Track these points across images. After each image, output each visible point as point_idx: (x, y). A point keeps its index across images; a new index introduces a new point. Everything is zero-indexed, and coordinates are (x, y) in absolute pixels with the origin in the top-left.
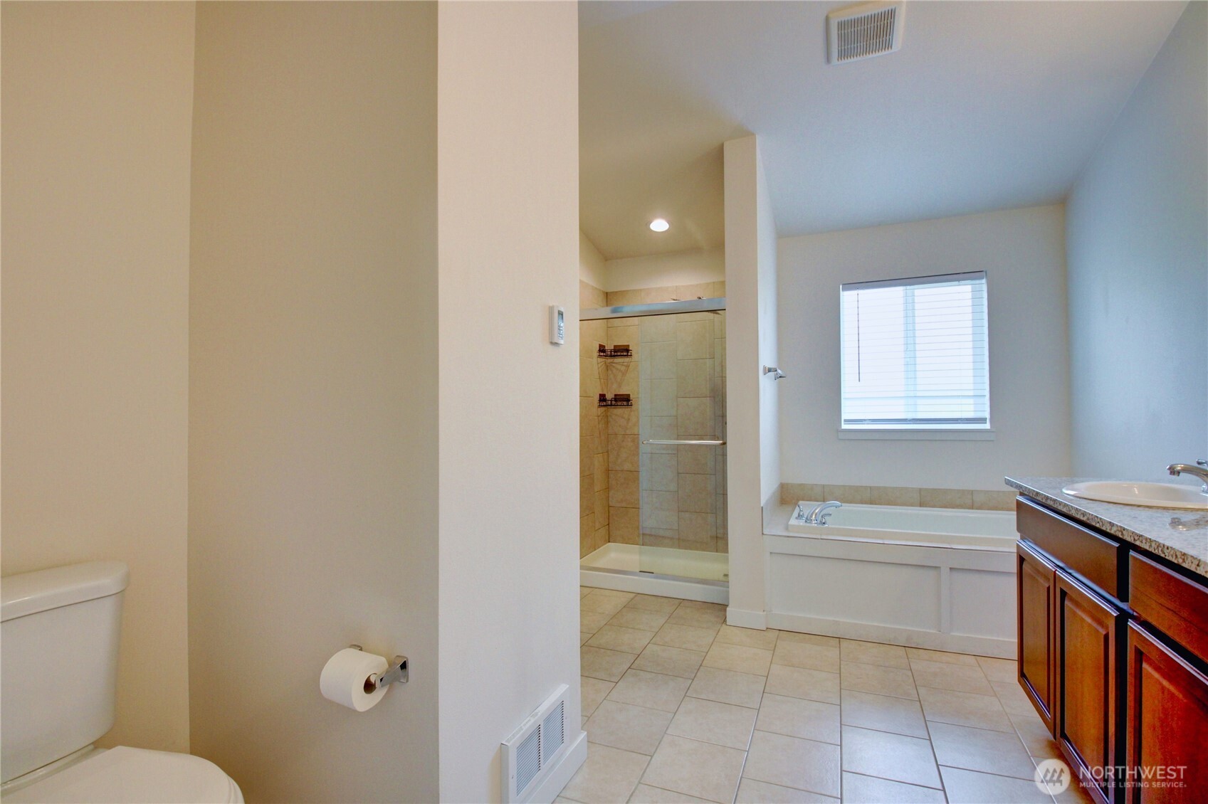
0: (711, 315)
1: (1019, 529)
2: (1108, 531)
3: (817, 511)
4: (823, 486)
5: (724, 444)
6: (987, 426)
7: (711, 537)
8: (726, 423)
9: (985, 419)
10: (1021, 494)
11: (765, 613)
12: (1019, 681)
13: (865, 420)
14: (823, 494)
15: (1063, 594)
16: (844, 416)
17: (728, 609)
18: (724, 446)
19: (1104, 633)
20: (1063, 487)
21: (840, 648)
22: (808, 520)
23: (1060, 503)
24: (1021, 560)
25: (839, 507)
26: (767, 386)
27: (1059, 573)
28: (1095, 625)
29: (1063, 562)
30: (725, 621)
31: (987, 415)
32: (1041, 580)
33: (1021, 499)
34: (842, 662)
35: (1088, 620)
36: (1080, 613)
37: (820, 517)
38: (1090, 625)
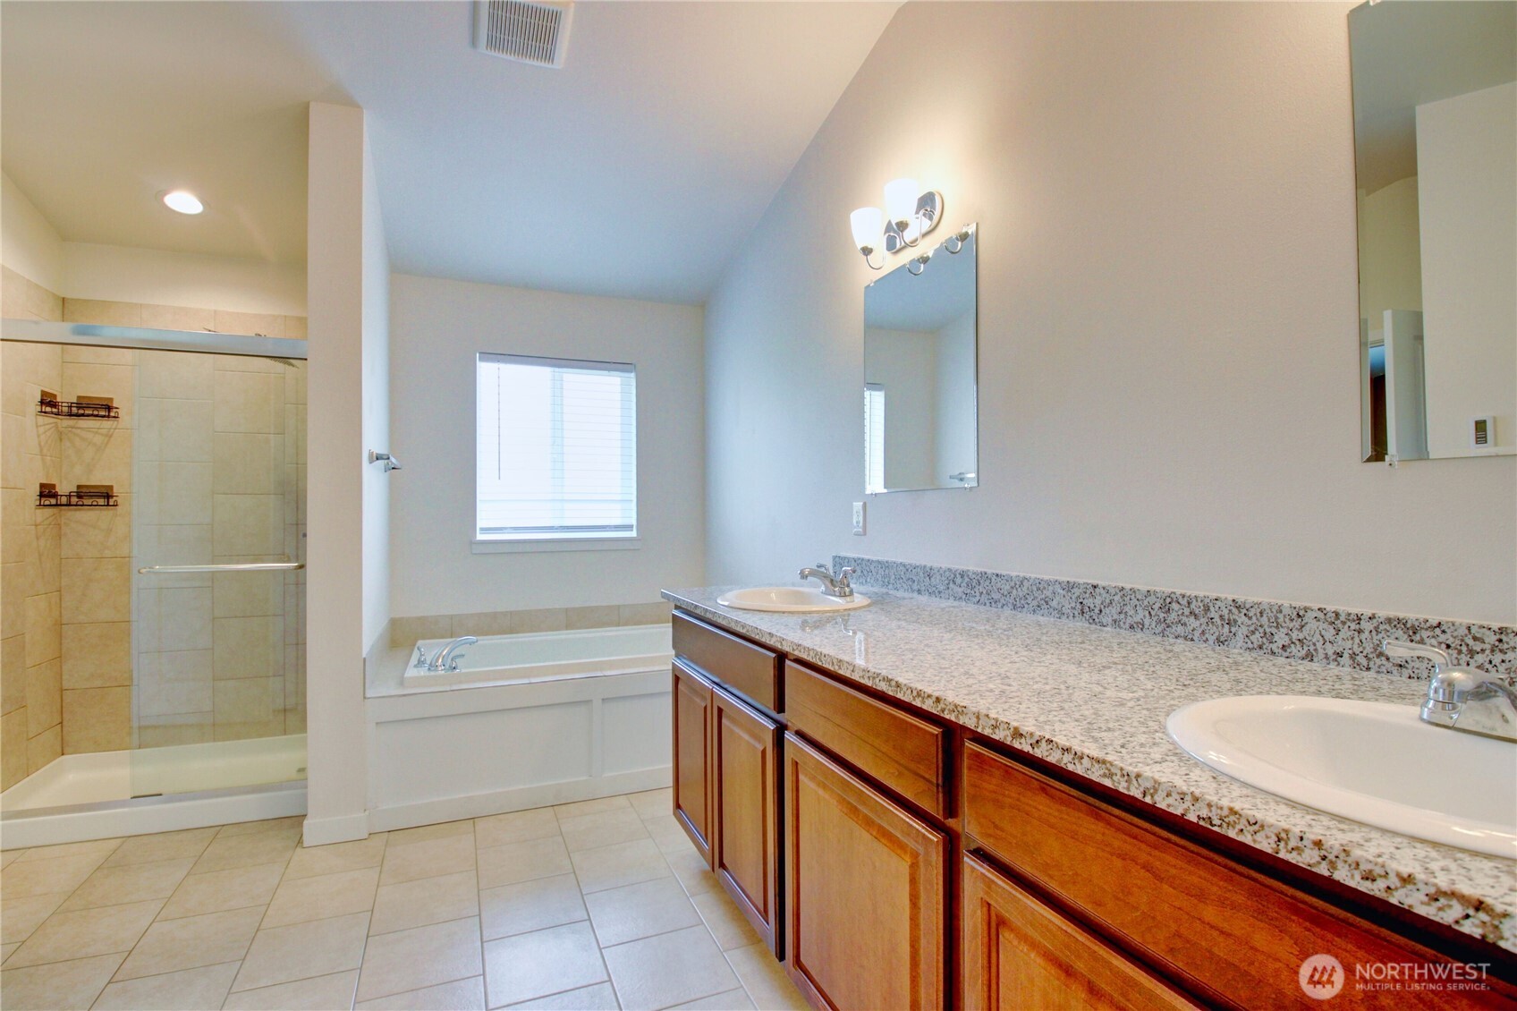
0: (279, 366)
1: (675, 646)
2: (768, 642)
3: (444, 653)
4: (451, 617)
5: (302, 567)
6: (634, 534)
7: (274, 711)
8: (305, 535)
9: (631, 527)
10: (677, 607)
11: (367, 813)
12: (674, 814)
13: (506, 528)
14: (450, 628)
15: (720, 711)
16: (480, 524)
17: (305, 822)
18: (302, 570)
19: (761, 748)
20: (717, 598)
21: (475, 832)
22: (432, 667)
23: (720, 616)
24: (677, 680)
25: (474, 643)
26: (373, 481)
27: (717, 690)
28: (752, 741)
29: (718, 676)
30: (300, 841)
31: (634, 522)
32: (698, 700)
33: (677, 613)
34: (478, 852)
35: (746, 737)
36: (737, 730)
37: (449, 660)
38: (748, 743)
